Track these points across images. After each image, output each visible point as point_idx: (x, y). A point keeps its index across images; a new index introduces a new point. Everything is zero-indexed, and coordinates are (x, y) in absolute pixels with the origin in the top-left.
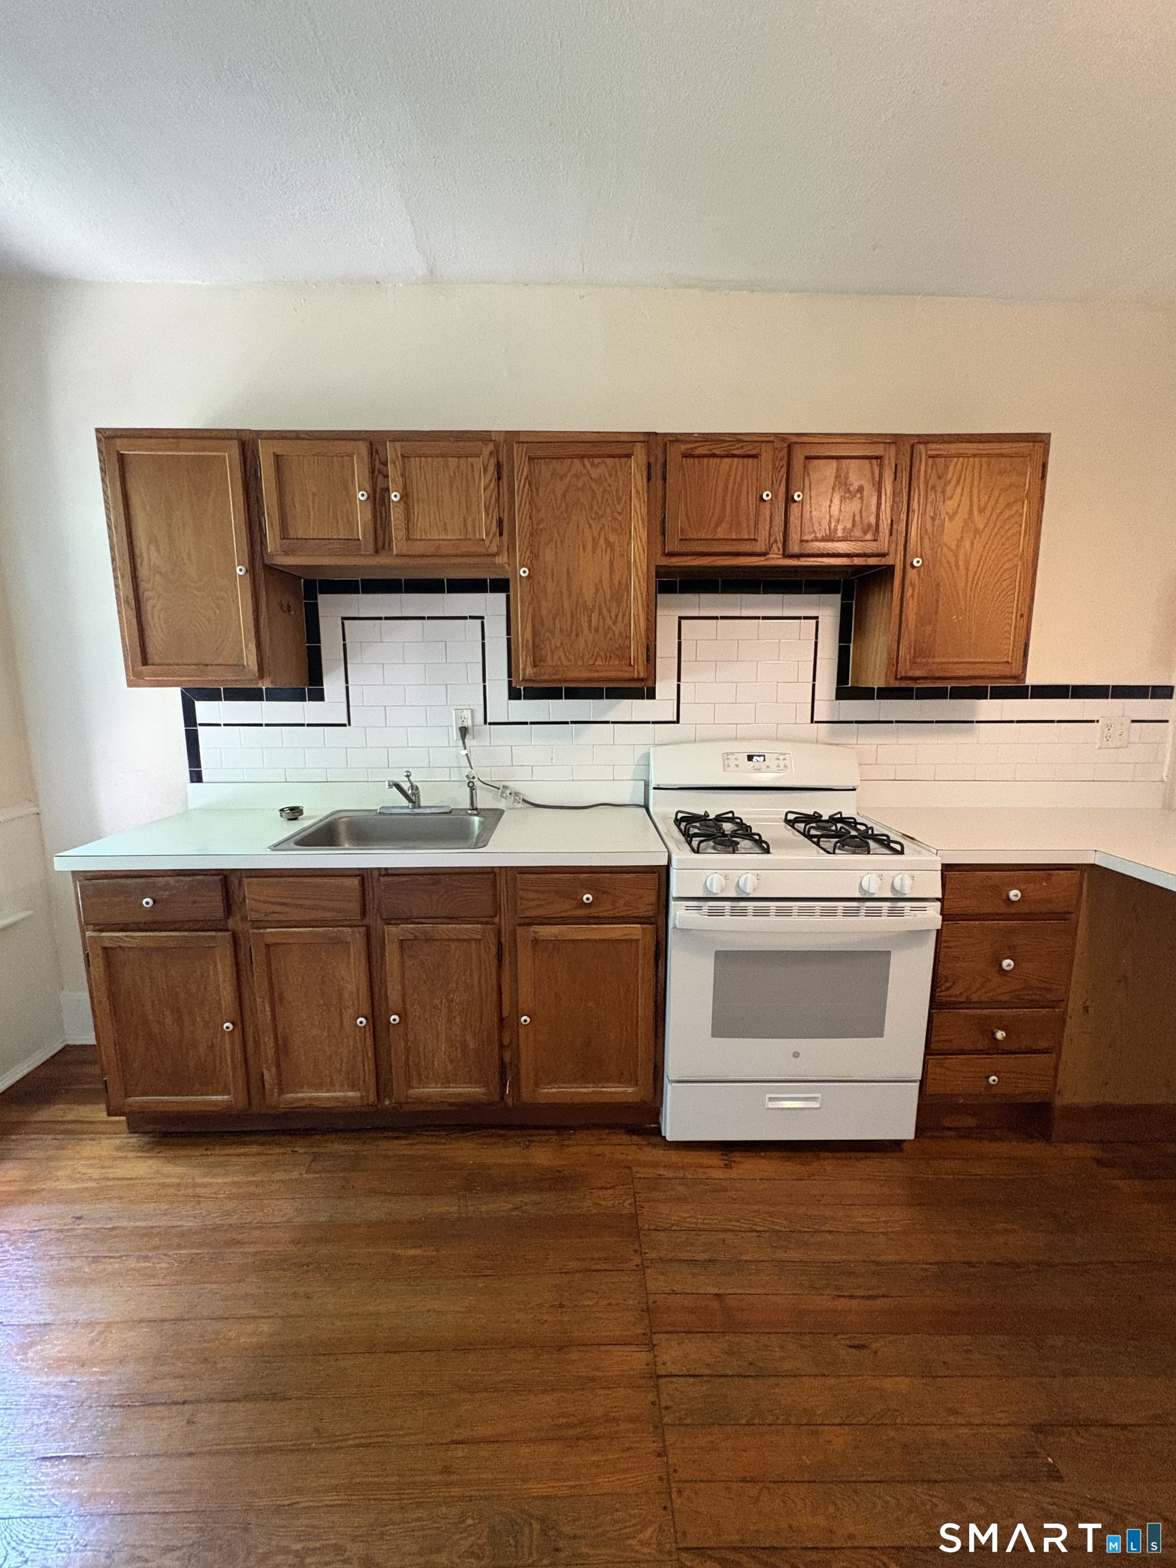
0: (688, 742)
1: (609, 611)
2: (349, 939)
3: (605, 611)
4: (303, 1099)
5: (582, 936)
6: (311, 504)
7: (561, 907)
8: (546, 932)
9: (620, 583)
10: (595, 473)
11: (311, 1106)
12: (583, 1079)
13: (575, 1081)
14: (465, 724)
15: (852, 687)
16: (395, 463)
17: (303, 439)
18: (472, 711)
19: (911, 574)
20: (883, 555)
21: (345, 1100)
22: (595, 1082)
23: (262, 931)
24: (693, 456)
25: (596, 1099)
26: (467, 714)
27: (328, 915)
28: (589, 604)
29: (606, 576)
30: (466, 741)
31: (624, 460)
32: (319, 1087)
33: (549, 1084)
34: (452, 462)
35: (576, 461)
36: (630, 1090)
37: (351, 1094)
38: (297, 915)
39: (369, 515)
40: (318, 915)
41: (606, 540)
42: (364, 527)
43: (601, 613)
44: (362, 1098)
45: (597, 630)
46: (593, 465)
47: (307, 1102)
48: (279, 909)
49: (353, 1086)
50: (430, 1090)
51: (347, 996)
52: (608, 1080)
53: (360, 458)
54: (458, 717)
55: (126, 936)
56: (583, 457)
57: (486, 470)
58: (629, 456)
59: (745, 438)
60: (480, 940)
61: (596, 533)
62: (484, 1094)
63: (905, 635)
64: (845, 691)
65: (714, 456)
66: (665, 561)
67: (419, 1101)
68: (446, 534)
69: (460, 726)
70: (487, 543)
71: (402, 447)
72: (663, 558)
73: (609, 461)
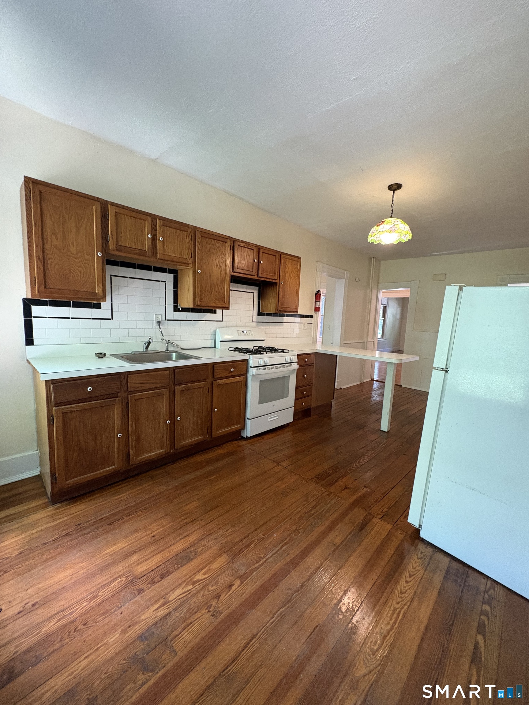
0: (225, 327)
1: (220, 286)
2: (164, 393)
3: (219, 286)
4: (145, 457)
5: (230, 382)
6: (128, 234)
7: (226, 374)
8: (221, 381)
9: (223, 278)
10: (218, 245)
11: (148, 460)
12: (228, 426)
13: (226, 427)
14: (159, 320)
15: (261, 313)
16: (160, 227)
17: (125, 209)
18: (161, 315)
19: (281, 285)
20: (276, 280)
21: (160, 453)
22: (230, 426)
23: (134, 395)
24: (240, 246)
25: (231, 431)
26: (160, 316)
27: (158, 385)
28: (215, 284)
29: (219, 276)
30: (161, 326)
31: (225, 243)
32: (150, 452)
33: (220, 429)
34: (178, 231)
35: (213, 240)
36: (239, 426)
37: (161, 451)
38: (147, 386)
39: (150, 243)
40: (154, 386)
41: (220, 265)
42: (148, 246)
43: (218, 287)
44: (165, 451)
45: (217, 292)
46: (217, 242)
47: (146, 459)
48: (139, 385)
49: (162, 448)
50: (187, 442)
51: (161, 414)
52: (234, 424)
53: (148, 222)
54: (157, 317)
55: (75, 406)
56: (214, 239)
57: (189, 237)
58: (226, 242)
59: (251, 244)
60: (203, 387)
61: (217, 262)
62: (203, 438)
63: (280, 300)
64: (259, 314)
65: (245, 247)
66: (232, 274)
67: (184, 446)
68: (175, 254)
69: (157, 321)
70: (188, 260)
71: (163, 222)
72: (232, 273)
73: (221, 242)
